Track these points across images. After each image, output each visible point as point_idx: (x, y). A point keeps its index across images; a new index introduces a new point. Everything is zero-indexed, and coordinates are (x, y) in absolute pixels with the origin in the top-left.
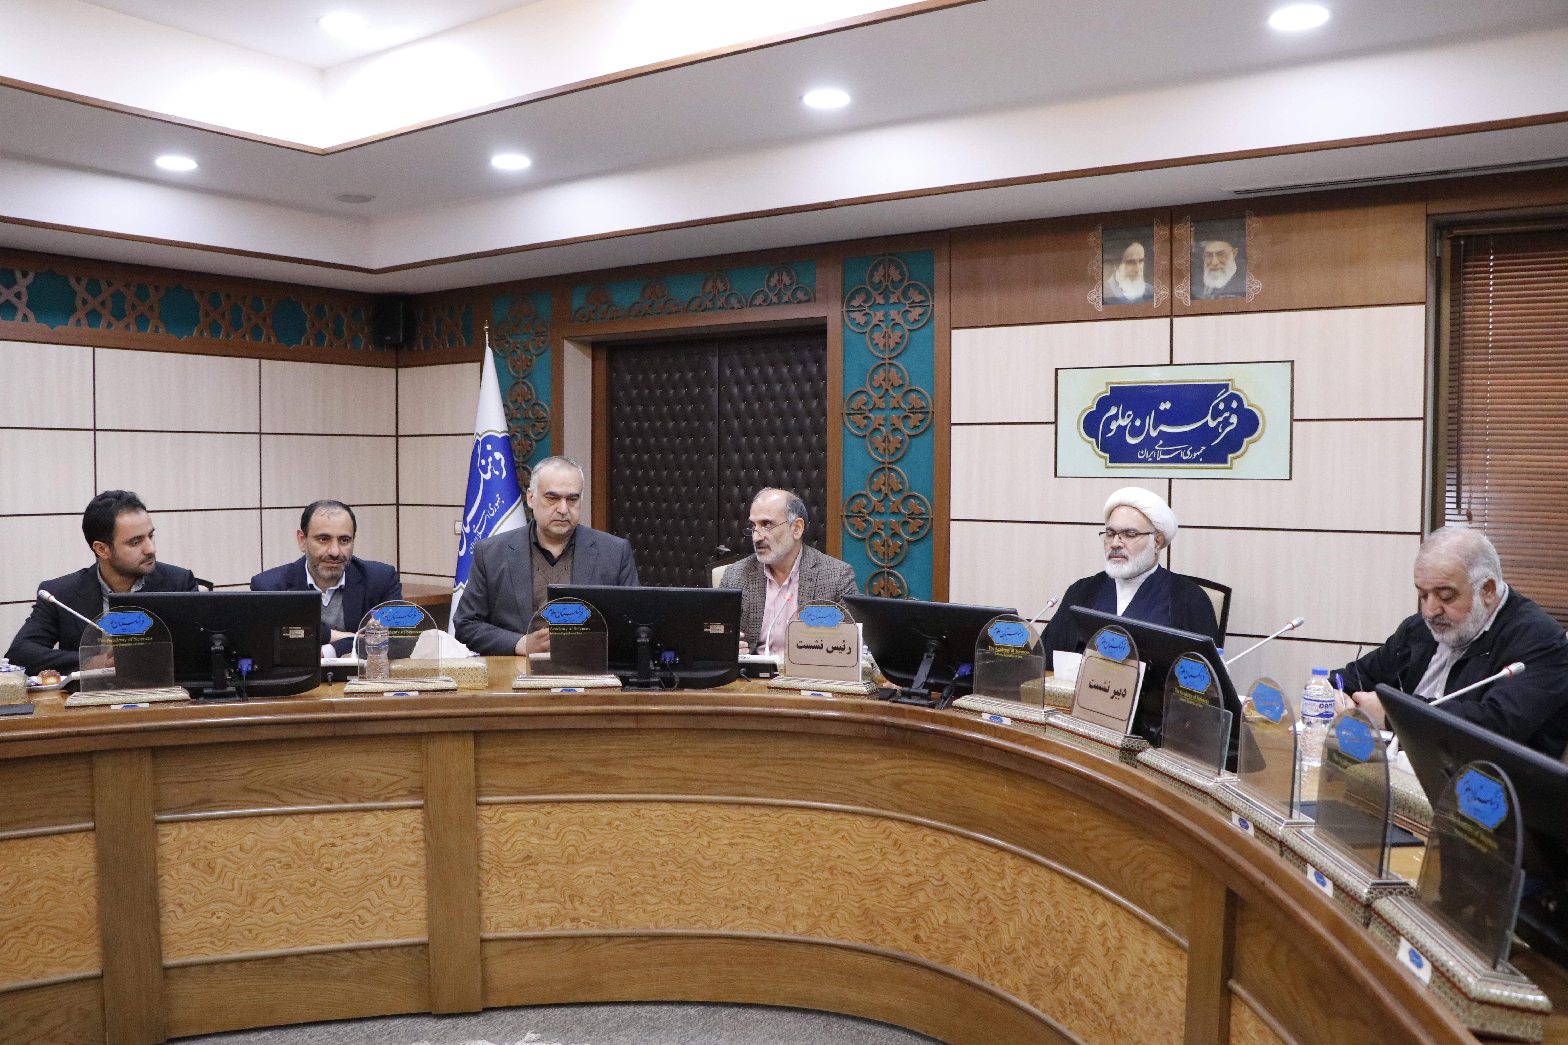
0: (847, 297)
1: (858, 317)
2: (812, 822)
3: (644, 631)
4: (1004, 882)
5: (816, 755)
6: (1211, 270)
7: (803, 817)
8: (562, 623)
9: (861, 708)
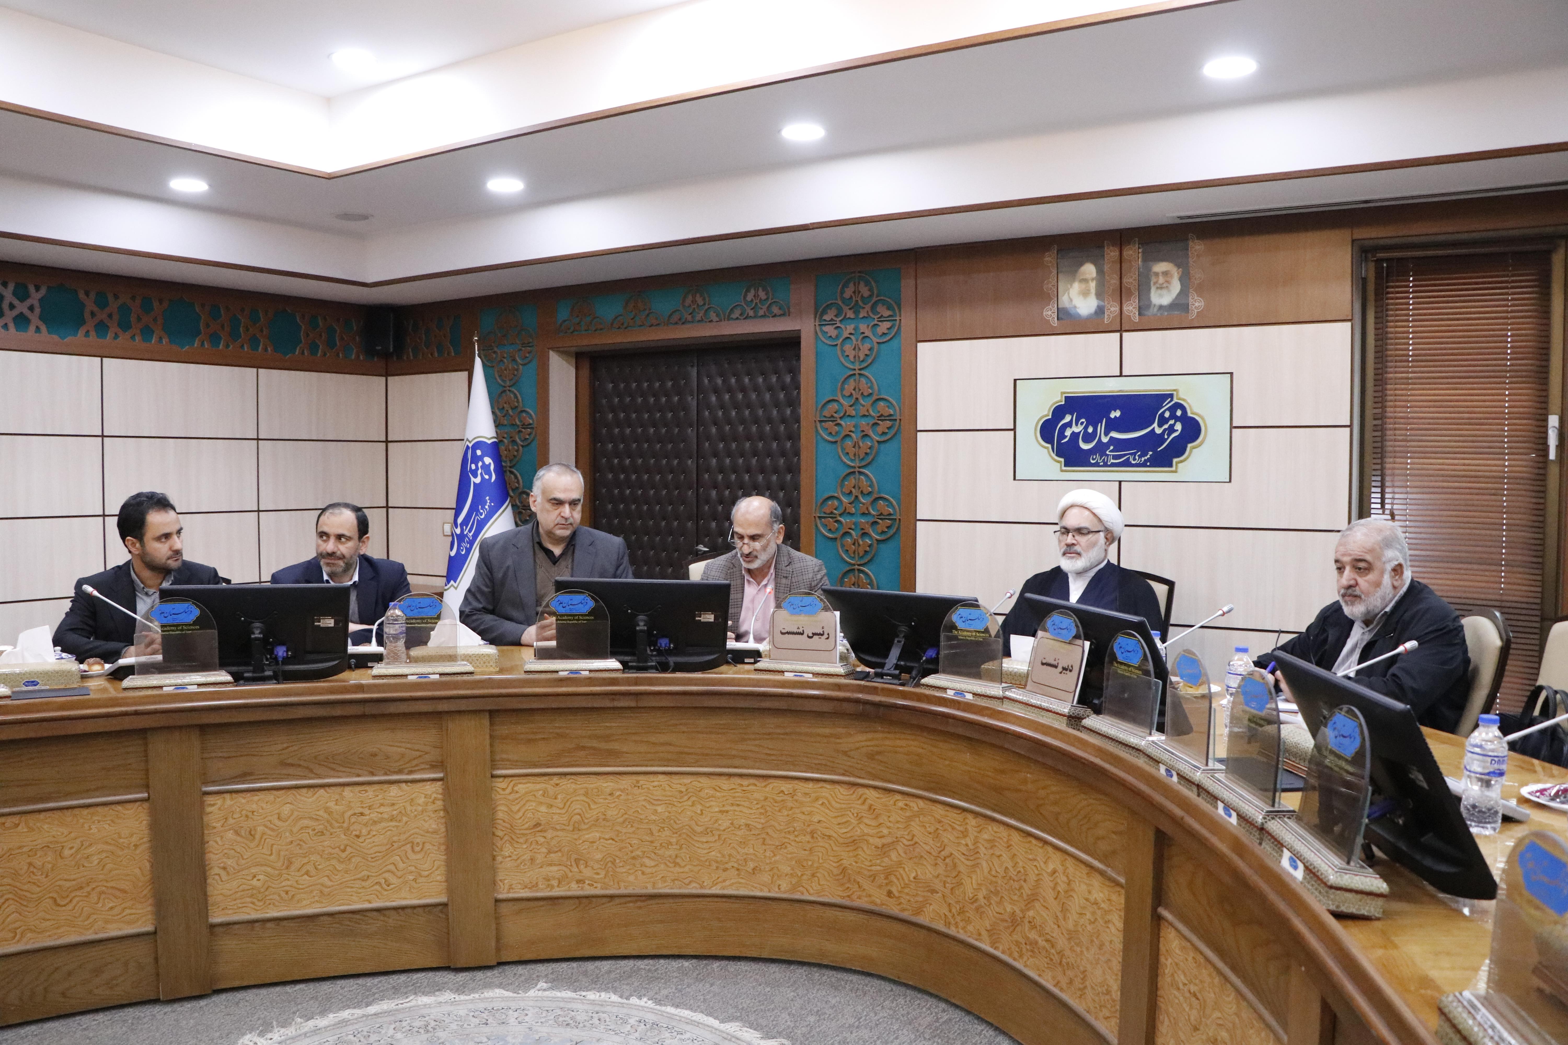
0: (819, 312)
1: (830, 330)
2: (795, 790)
3: (642, 620)
4: (968, 839)
5: (798, 730)
6: (1157, 288)
7: (786, 786)
8: (568, 612)
9: (839, 687)
